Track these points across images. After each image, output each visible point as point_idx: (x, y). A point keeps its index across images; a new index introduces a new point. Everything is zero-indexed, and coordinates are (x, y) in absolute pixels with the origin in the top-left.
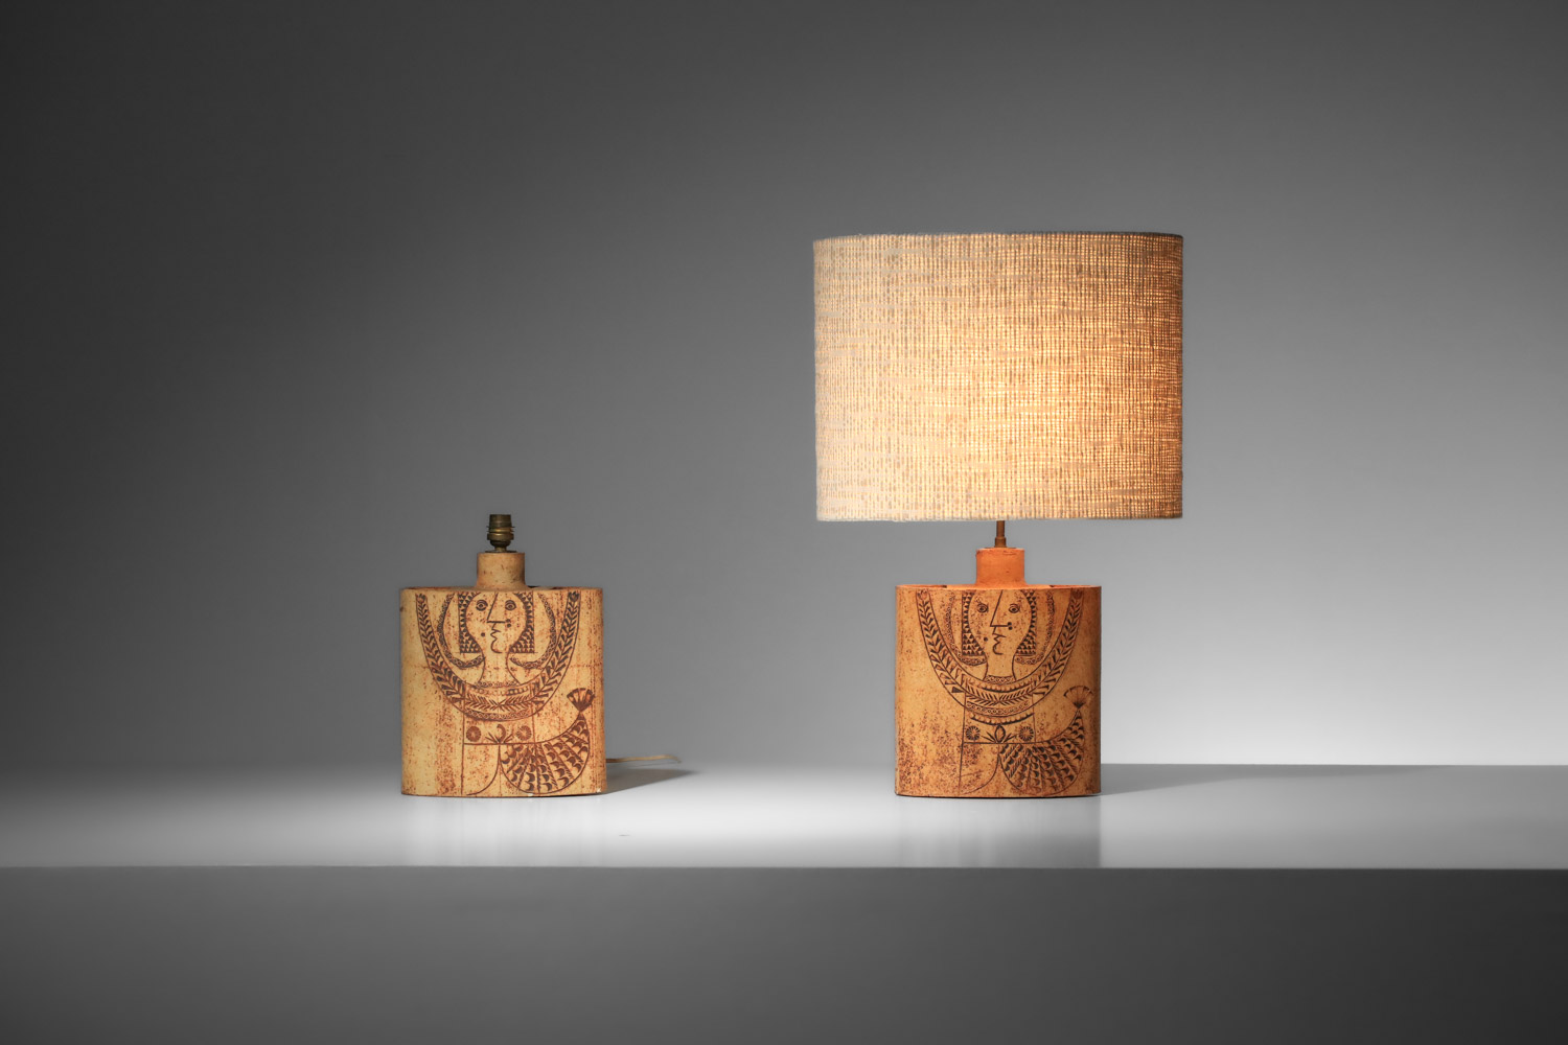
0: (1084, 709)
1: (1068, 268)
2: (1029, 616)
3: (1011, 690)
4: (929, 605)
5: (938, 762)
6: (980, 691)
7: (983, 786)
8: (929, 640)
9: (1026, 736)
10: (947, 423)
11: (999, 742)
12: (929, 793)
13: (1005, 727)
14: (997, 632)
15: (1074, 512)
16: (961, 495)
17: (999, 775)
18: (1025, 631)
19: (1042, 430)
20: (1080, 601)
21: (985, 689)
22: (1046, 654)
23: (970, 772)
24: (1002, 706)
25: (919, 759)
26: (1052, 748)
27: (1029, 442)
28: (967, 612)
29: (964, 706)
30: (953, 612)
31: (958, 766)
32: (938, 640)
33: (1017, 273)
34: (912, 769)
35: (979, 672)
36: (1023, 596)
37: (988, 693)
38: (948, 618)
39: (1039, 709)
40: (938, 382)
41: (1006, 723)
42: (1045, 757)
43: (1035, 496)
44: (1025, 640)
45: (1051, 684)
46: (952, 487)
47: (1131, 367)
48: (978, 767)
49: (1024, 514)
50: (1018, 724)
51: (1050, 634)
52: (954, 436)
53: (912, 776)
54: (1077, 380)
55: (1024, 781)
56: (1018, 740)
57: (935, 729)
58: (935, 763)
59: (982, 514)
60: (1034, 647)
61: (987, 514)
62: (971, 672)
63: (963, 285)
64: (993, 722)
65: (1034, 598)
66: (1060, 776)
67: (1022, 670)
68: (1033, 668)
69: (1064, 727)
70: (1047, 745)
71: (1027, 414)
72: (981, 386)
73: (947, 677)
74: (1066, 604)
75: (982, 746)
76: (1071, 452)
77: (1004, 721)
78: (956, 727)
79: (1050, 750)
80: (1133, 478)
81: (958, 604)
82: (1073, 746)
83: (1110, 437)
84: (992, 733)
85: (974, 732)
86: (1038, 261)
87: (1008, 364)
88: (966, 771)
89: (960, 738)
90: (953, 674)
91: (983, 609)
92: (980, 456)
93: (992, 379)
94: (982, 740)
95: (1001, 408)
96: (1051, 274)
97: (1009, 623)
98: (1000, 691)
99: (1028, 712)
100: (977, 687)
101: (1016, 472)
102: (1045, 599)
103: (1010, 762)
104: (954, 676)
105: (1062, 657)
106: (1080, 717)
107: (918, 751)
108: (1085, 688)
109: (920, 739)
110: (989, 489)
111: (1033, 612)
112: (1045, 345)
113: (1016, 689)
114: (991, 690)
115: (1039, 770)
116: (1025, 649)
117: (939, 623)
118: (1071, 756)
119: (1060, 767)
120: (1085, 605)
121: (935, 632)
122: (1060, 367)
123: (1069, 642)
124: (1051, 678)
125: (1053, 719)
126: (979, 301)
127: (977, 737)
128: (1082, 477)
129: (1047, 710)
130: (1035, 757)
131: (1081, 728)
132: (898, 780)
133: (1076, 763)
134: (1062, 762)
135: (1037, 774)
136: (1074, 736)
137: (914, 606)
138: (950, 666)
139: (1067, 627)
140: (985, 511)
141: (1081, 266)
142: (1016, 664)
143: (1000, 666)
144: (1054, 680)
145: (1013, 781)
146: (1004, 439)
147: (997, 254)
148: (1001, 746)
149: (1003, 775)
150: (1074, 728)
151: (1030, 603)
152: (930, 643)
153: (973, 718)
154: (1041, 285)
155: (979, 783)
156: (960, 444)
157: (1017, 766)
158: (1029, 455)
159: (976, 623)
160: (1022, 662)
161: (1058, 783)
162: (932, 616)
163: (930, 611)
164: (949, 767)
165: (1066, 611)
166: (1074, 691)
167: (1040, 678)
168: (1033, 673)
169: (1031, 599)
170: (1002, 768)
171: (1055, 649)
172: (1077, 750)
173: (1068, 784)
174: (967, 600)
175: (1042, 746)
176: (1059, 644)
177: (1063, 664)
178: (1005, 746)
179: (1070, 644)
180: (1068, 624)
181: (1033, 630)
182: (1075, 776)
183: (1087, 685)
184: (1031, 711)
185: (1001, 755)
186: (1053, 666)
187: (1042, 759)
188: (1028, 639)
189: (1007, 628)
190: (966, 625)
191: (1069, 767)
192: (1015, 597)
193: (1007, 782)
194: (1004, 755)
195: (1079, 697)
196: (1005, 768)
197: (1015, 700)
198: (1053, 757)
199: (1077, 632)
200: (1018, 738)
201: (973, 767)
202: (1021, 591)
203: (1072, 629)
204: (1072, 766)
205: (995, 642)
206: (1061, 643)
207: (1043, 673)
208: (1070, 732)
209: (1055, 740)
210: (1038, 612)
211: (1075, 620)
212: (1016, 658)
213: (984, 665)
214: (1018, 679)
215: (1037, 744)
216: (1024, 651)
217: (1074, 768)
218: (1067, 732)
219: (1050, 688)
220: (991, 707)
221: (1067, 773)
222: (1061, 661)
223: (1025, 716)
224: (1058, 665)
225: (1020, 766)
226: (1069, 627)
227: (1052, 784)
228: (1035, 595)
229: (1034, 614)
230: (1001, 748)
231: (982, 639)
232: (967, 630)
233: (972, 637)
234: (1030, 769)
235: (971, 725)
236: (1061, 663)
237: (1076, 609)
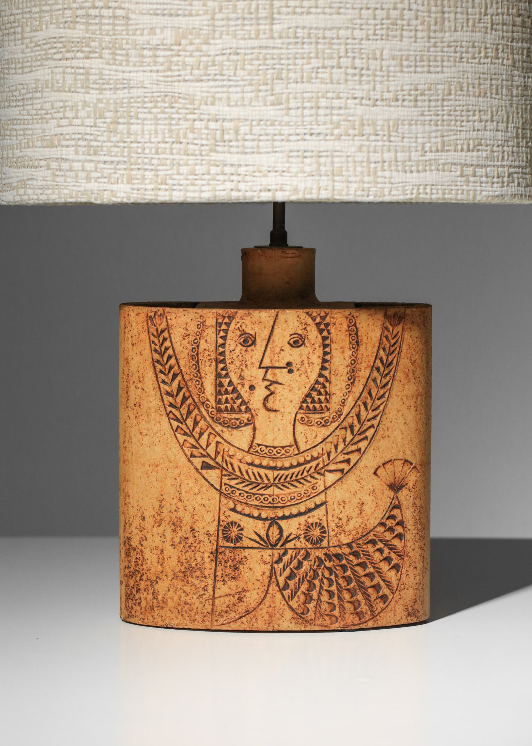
0: (403, 494)
2: (320, 352)
3: (292, 467)
4: (166, 334)
5: (181, 575)
6: (244, 467)
7: (248, 612)
8: (166, 388)
9: (315, 536)
11: (273, 546)
12: (167, 622)
13: (283, 523)
14: (269, 377)
17: (273, 597)
18: (314, 376)
21: (252, 464)
22: (346, 410)
23: (228, 591)
24: (277, 491)
25: (153, 570)
26: (356, 554)
28: (223, 345)
29: (220, 491)
30: (203, 345)
31: (210, 582)
32: (180, 389)
34: (142, 585)
35: (241, 438)
36: (310, 321)
37: (256, 470)
38: (195, 356)
39: (335, 495)
41: (284, 517)
42: (344, 568)
44: (313, 389)
45: (354, 457)
48: (242, 585)
50: (302, 519)
51: (352, 379)
53: (143, 595)
55: (311, 606)
56: (302, 543)
57: (176, 525)
58: (175, 577)
60: (328, 401)
62: (230, 439)
64: (264, 515)
65: (327, 325)
66: (367, 597)
67: (309, 436)
68: (325, 432)
69: (373, 522)
70: (347, 550)
73: (194, 446)
74: (376, 334)
75: (247, 552)
77: (280, 514)
78: (207, 523)
79: (351, 557)
81: (210, 334)
82: (387, 550)
84: (263, 533)
85: (235, 531)
88: (222, 589)
89: (213, 538)
90: (203, 441)
91: (248, 341)
94: (246, 542)
97: (289, 364)
98: (274, 468)
99: (318, 500)
100: (240, 461)
102: (345, 326)
103: (290, 577)
104: (204, 445)
105: (371, 415)
106: (398, 507)
107: (151, 557)
108: (406, 461)
109: (154, 539)
111: (325, 346)
113: (299, 464)
114: (260, 466)
115: (334, 588)
116: (313, 403)
117: (182, 363)
118: (384, 567)
119: (367, 582)
120: (407, 335)
121: (175, 376)
123: (382, 392)
124: (354, 447)
125: (357, 511)
127: (239, 538)
129: (347, 496)
130: (329, 569)
131: (401, 523)
132: (124, 597)
133: (392, 576)
134: (370, 576)
135: (331, 594)
136: (388, 536)
137: (144, 336)
138: (197, 429)
139: (378, 369)
142: (299, 428)
143: (275, 429)
144: (359, 450)
145: (294, 606)
148: (276, 553)
149: (278, 596)
150: (390, 523)
151: (321, 332)
152: (168, 393)
153: (234, 510)
155: (242, 609)
157: (301, 582)
159: (238, 363)
160: (309, 423)
161: (364, 607)
162: (170, 352)
163: (167, 344)
164: (196, 582)
165: (377, 344)
166: (388, 466)
167: (336, 447)
168: (325, 440)
169: (323, 327)
170: (278, 585)
171: (360, 403)
172: (393, 555)
173: (379, 609)
174: (224, 327)
175: (340, 551)
176: (365, 394)
177: (372, 426)
178: (282, 551)
179: (383, 396)
180: (380, 364)
181: (326, 373)
182: (390, 597)
183: (410, 459)
184: (322, 497)
185: (276, 566)
186: (356, 429)
187: (339, 572)
188: (318, 387)
189: (285, 370)
190: (221, 365)
191: (382, 583)
192: (296, 324)
193: (286, 608)
194: (281, 566)
195: (398, 475)
196: (281, 585)
197: (297, 481)
198: (357, 569)
199: (394, 376)
200: (302, 539)
201: (233, 584)
202: (307, 313)
203: (386, 372)
204: (384, 581)
205: (268, 393)
206: (370, 394)
207: (341, 440)
208: (382, 529)
209: (360, 542)
210: (334, 346)
211: (390, 358)
212: (299, 416)
213: (250, 428)
214: (302, 449)
215: (332, 549)
216: (311, 406)
217: (389, 584)
218: (378, 529)
219: (352, 464)
220: (261, 492)
221: (378, 592)
222: (368, 420)
223: (313, 506)
224: (364, 428)
225: (306, 583)
226: (382, 369)
227: (355, 609)
228: (328, 320)
229: (327, 349)
230: (276, 555)
231: (247, 387)
232: (224, 373)
233: (231, 383)
234: (321, 587)
235: (230, 520)
236: (369, 424)
237: (393, 341)
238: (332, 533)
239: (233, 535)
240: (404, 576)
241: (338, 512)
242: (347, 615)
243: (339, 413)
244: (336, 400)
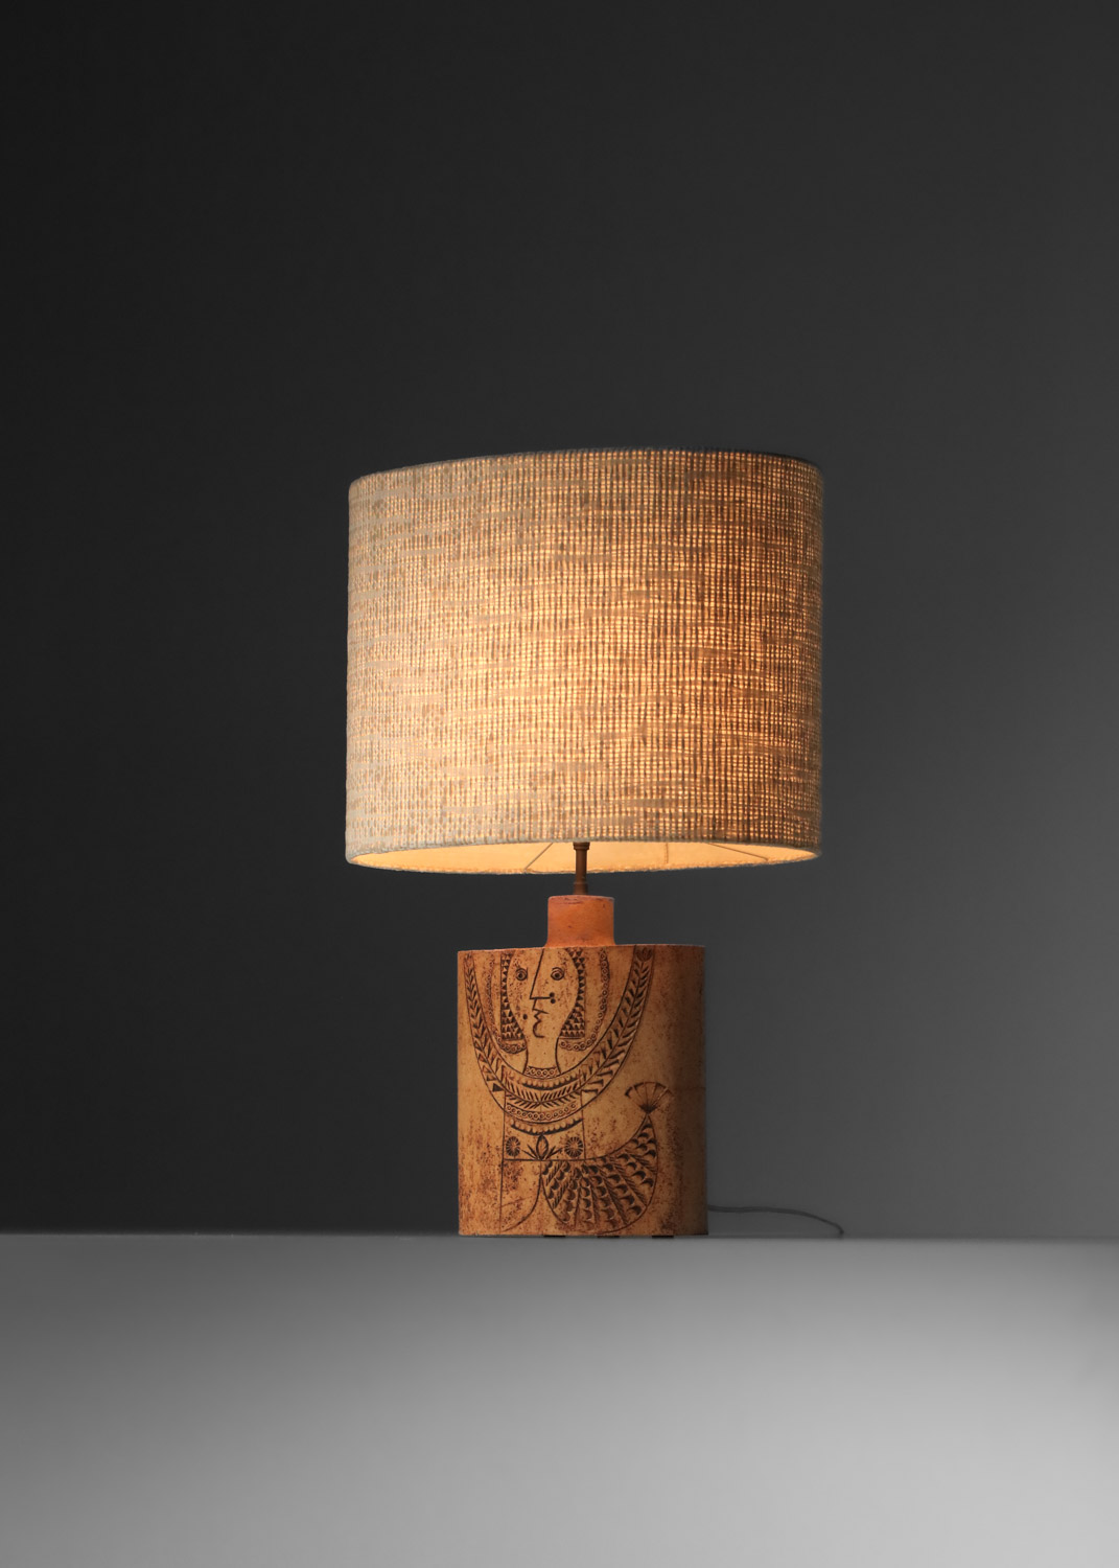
0: (655, 1115)
1: (569, 499)
2: (576, 983)
3: (555, 1087)
4: (473, 973)
5: (482, 1187)
7: (524, 1219)
8: (474, 1020)
9: (574, 1149)
10: (424, 716)
11: (541, 1158)
12: (475, 1230)
14: (537, 1007)
15: (570, 831)
16: (435, 813)
17: (542, 1204)
18: (572, 1005)
19: (530, 720)
20: (648, 963)
21: (526, 1085)
22: (599, 1036)
23: (510, 1200)
24: (544, 1109)
26: (609, 1167)
27: (514, 737)
28: (505, 980)
29: (504, 1109)
31: (499, 1192)
32: (481, 1021)
33: (503, 509)
34: (463, 1199)
35: (517, 1062)
36: (568, 956)
37: (529, 1090)
39: (590, 1113)
40: (416, 662)
41: (549, 1132)
42: (599, 1180)
43: (519, 809)
44: (571, 1017)
45: (607, 1079)
46: (426, 802)
47: (662, 630)
48: (519, 1194)
49: (505, 836)
50: (563, 1134)
51: (604, 1008)
52: (430, 734)
54: (579, 651)
55: (571, 1213)
56: (563, 1156)
57: (479, 1142)
59: (457, 837)
60: (583, 1027)
61: (462, 837)
62: (511, 1063)
63: (443, 530)
64: (535, 1130)
65: (582, 960)
66: (619, 1207)
68: (580, 1056)
69: (625, 1138)
70: (600, 1163)
71: (512, 698)
72: (460, 665)
73: (488, 1071)
74: (626, 966)
75: (523, 1164)
76: (568, 748)
77: (546, 1129)
78: (496, 1138)
79: (605, 1170)
80: (664, 783)
82: (639, 1166)
83: (626, 728)
84: (534, 1147)
85: (514, 1145)
86: (529, 492)
87: (491, 632)
88: (507, 1198)
89: (500, 1152)
90: (494, 1066)
91: (522, 975)
92: (456, 759)
93: (472, 653)
94: (523, 1155)
95: (481, 692)
96: (546, 508)
97: (552, 995)
98: (542, 1088)
99: (576, 1117)
100: (518, 1082)
101: (497, 779)
102: (597, 961)
103: (555, 1186)
104: (495, 1069)
105: (622, 1041)
106: (650, 1126)
108: (658, 1085)
110: (465, 803)
111: (580, 978)
112: (536, 604)
113: (560, 1085)
114: (531, 1086)
115: (590, 1197)
116: (572, 1029)
117: (482, 997)
118: (637, 1180)
119: (620, 1193)
120: (657, 970)
121: (478, 1010)
122: (555, 634)
123: (632, 1021)
124: (606, 1070)
125: (610, 1128)
126: (459, 552)
127: (517, 1152)
128: (583, 782)
129: (601, 1114)
130: (586, 1180)
131: (653, 1141)
133: (645, 1189)
134: (622, 1187)
135: (588, 1203)
138: (491, 1055)
139: (628, 1000)
140: (460, 833)
141: (587, 494)
142: (561, 1052)
143: (542, 1053)
144: (611, 1072)
145: (558, 1213)
146: (485, 734)
147: (481, 486)
148: (544, 1164)
149: (545, 1203)
150: (641, 1140)
151: (577, 965)
152: (475, 1026)
153: (513, 1126)
154: (533, 524)
155: (520, 1216)
156: (436, 744)
157: (562, 1192)
158: (513, 754)
159: (515, 995)
160: (566, 1047)
161: (616, 1216)
162: (475, 988)
163: (474, 981)
164: (491, 1193)
165: (627, 977)
166: (640, 1088)
167: (591, 1071)
168: (581, 1062)
169: (578, 961)
170: (545, 1193)
171: (611, 1030)
172: (646, 1170)
173: (632, 1220)
174: (506, 964)
175: (595, 1164)
176: (616, 1022)
177: (623, 1051)
178: (548, 1163)
179: (633, 1024)
180: (629, 995)
181: (581, 1002)
182: (643, 1209)
183: (661, 1081)
184: (579, 1114)
185: (543, 1176)
186: (608, 1053)
187: (594, 1182)
188: (575, 1015)
189: (549, 1000)
190: (504, 998)
191: (634, 1195)
192: (558, 959)
193: (551, 1214)
194: (547, 1176)
195: (650, 1097)
196: (547, 1194)
197: (560, 1100)
198: (610, 1180)
199: (644, 1006)
200: (563, 1152)
201: (512, 1193)
202: (566, 949)
203: (636, 1002)
204: (637, 1193)
205: (536, 1021)
206: (620, 1022)
207: (595, 1063)
208: (635, 1146)
209: (613, 1156)
210: (587, 978)
211: (640, 990)
212: (560, 1042)
213: (524, 1052)
214: (563, 1071)
215: (588, 1161)
216: (569, 1032)
217: (641, 1197)
218: (630, 1145)
219: (605, 1083)
220: (532, 1110)
221: (631, 1203)
222: (620, 1046)
223: (571, 1122)
224: (616, 1052)
225: (567, 1191)
226: (632, 1000)
227: (609, 1217)
228: (582, 955)
229: (582, 982)
230: (544, 1167)
231: (522, 1016)
232: (506, 1004)
233: (511, 1014)
234: (579, 1196)
235: (511, 1135)
236: (620, 1049)
237: (642, 975)
238: (588, 1147)
239: (513, 1149)
240: (657, 1191)
241: (592, 1128)
242: (602, 1223)
243: (594, 1037)
244: (590, 1026)
